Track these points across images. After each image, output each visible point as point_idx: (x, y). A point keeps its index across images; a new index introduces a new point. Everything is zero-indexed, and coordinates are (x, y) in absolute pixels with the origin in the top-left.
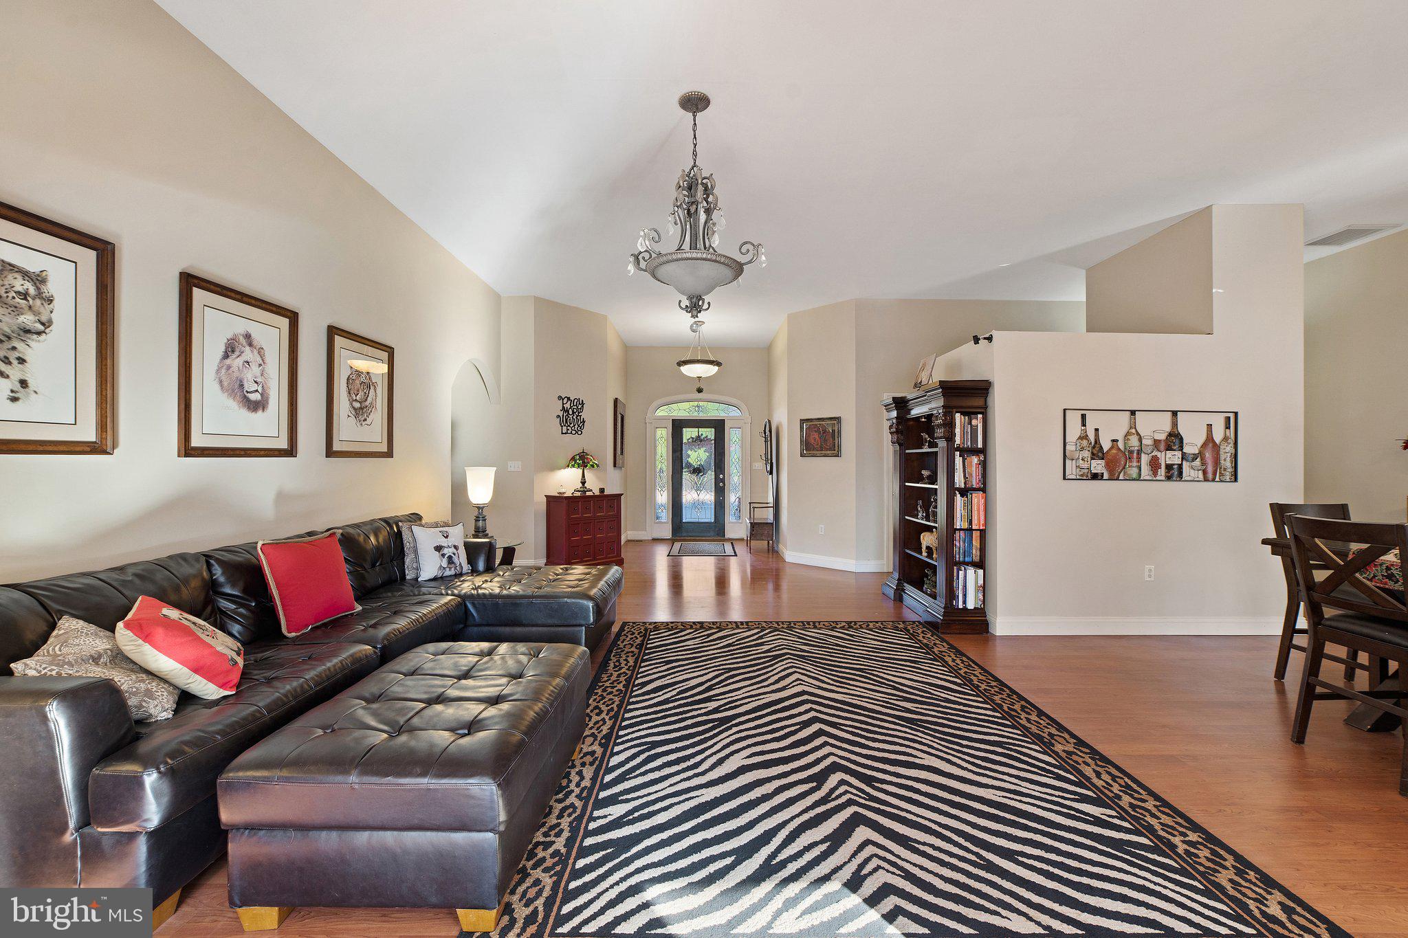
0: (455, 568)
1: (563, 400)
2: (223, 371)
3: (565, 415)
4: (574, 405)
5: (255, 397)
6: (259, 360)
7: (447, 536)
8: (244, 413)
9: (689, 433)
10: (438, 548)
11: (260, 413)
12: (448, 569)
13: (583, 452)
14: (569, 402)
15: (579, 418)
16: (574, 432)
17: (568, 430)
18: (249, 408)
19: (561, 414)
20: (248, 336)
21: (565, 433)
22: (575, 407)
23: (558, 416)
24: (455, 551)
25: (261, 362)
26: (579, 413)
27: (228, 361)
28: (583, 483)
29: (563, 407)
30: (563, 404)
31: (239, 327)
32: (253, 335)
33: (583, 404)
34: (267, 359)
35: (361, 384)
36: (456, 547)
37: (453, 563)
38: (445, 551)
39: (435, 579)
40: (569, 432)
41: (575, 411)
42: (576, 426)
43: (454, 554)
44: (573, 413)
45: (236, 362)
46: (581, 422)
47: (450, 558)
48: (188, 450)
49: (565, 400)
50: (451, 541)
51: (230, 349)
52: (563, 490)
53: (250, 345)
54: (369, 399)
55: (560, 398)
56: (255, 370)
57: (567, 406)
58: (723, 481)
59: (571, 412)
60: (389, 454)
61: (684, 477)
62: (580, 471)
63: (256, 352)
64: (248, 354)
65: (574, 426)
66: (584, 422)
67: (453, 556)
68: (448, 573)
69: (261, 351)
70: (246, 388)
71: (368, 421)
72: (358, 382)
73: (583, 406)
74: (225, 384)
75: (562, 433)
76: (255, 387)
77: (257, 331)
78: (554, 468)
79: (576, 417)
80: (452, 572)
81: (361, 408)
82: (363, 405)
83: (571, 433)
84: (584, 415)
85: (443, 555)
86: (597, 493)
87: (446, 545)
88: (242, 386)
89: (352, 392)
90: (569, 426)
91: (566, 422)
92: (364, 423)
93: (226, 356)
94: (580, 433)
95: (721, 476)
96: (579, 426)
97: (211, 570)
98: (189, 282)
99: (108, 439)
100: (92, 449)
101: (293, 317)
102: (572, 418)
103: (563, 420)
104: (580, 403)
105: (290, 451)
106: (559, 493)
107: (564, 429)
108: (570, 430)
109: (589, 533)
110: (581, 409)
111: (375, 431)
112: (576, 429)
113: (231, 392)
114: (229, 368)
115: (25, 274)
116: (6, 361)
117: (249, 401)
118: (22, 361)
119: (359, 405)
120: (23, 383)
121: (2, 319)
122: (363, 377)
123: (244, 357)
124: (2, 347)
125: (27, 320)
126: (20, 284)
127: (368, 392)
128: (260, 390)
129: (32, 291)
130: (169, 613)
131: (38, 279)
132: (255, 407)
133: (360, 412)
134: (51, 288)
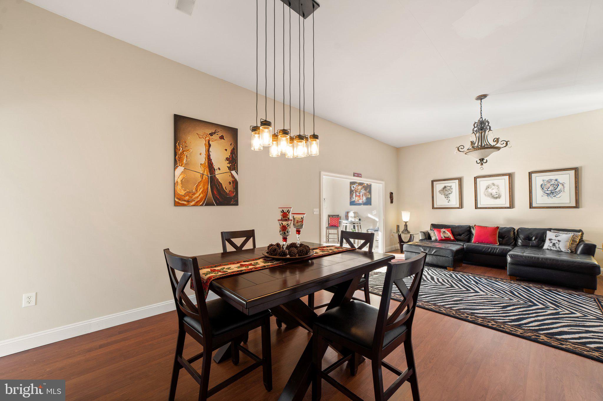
0: (556, 248)
5: (497, 196)
6: (497, 188)
7: (557, 236)
10: (550, 240)
11: (498, 199)
12: (552, 247)
18: (494, 199)
20: (494, 184)
24: (558, 242)
32: (495, 183)
34: (500, 186)
35: (551, 185)
36: (559, 241)
37: (555, 246)
38: (553, 241)
45: (490, 190)
47: (554, 244)
48: (476, 207)
50: (558, 238)
51: (488, 187)
53: (494, 185)
54: (558, 189)
56: (497, 191)
60: (577, 206)
63: (496, 186)
64: (493, 187)
67: (556, 243)
68: (552, 249)
70: (493, 194)
71: (557, 196)
72: (549, 185)
74: (486, 195)
76: (496, 194)
80: (555, 249)
82: (553, 192)
85: (551, 242)
87: (554, 239)
88: (491, 194)
89: (545, 188)
92: (554, 197)
93: (487, 189)
97: (470, 229)
98: (475, 178)
99: (461, 206)
100: (458, 208)
101: (510, 176)
105: (511, 207)
111: (565, 198)
113: (488, 196)
114: (487, 191)
115: (449, 186)
116: (447, 198)
117: (494, 197)
118: (449, 197)
119: (550, 192)
120: (449, 200)
121: (447, 193)
122: (553, 182)
123: (492, 188)
124: (447, 196)
125: (450, 192)
126: (449, 188)
127: (556, 187)
128: (498, 194)
129: (450, 188)
130: (443, 230)
131: (450, 187)
132: (496, 198)
133: (552, 194)
134: (452, 187)
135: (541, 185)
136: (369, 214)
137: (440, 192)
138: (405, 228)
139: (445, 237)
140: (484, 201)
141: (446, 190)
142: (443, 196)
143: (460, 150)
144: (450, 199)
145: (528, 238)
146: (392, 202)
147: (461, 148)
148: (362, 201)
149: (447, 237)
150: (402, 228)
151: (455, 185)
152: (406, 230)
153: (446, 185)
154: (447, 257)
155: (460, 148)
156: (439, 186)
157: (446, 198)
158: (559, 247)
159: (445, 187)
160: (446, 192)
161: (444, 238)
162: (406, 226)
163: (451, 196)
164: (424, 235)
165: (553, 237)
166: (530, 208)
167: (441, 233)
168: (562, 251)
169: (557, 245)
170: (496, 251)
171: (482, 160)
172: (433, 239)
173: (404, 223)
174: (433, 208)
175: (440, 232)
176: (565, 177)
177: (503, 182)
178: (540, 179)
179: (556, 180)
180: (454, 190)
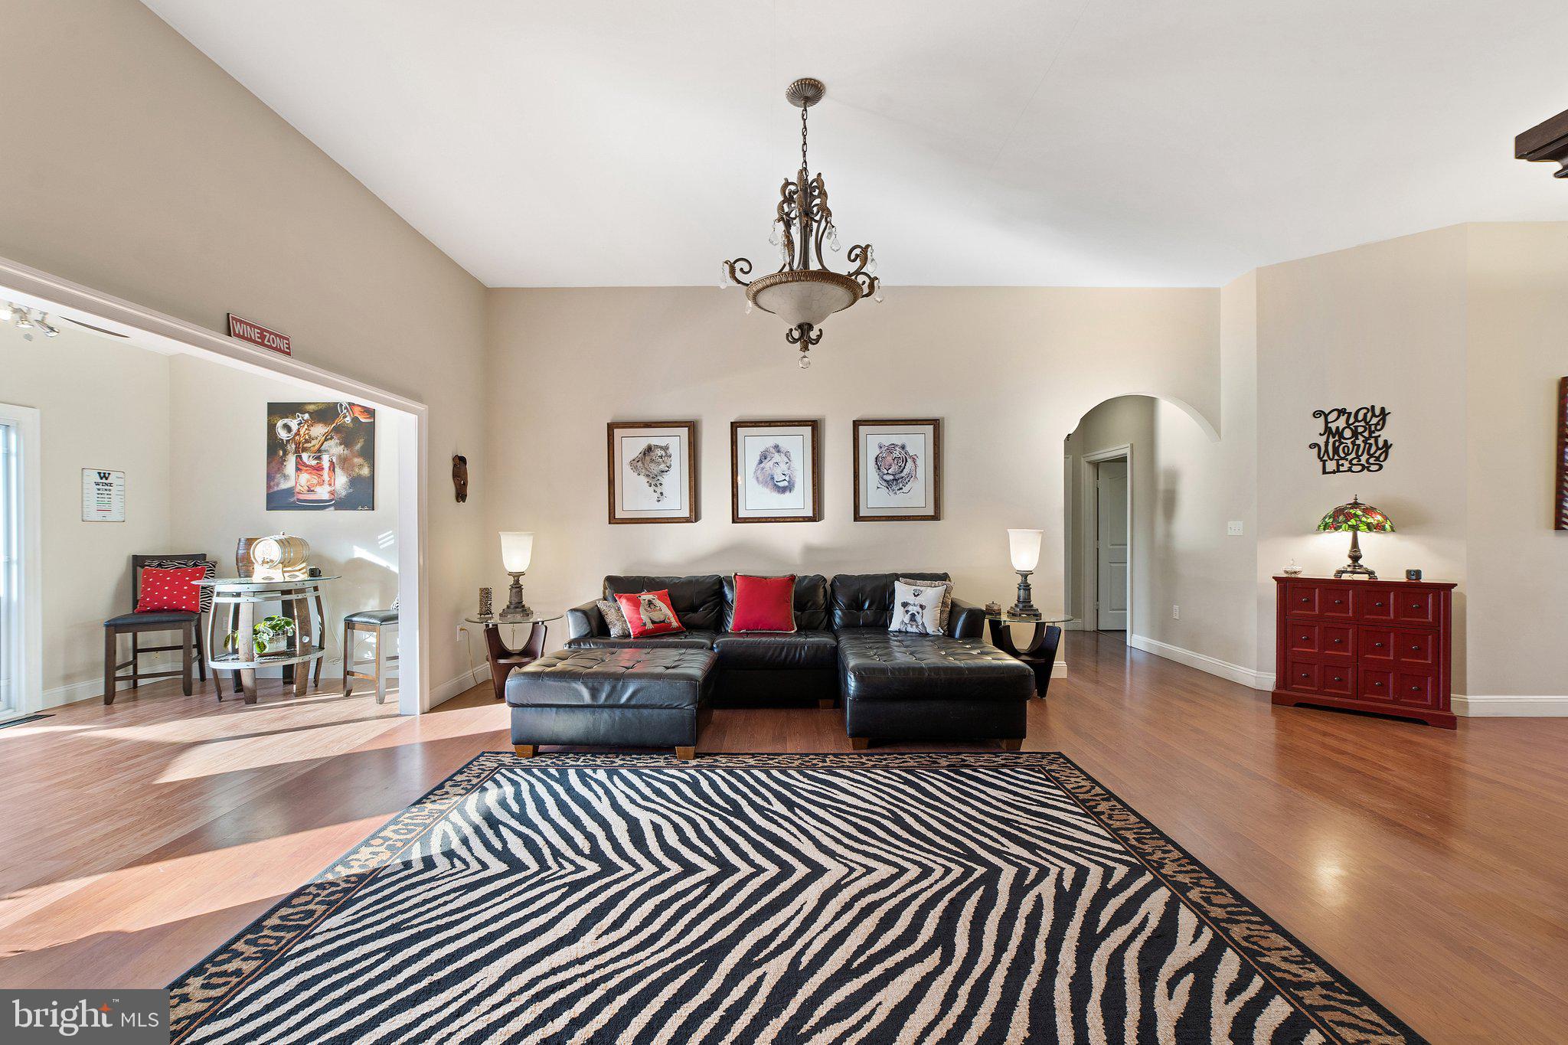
0: (917, 626)
1: (1326, 416)
2: (759, 471)
3: (1331, 440)
4: (1357, 421)
5: (785, 484)
6: (786, 460)
7: (918, 595)
8: (776, 495)
10: (905, 605)
11: (787, 494)
12: (909, 625)
13: (1353, 503)
14: (1343, 418)
15: (1372, 441)
16: (1357, 468)
17: (1338, 466)
18: (779, 492)
19: (1322, 440)
20: (777, 448)
21: (1334, 472)
22: (1363, 423)
23: (1315, 445)
24: (920, 610)
25: (788, 461)
26: (1371, 432)
27: (762, 465)
28: (1355, 557)
29: (1327, 428)
30: (1327, 422)
31: (769, 442)
32: (781, 446)
33: (1384, 414)
34: (792, 458)
35: (894, 460)
36: (922, 607)
37: (915, 621)
38: (910, 608)
40: (1341, 469)
41: (1360, 430)
42: (1364, 457)
43: (918, 613)
44: (1355, 434)
45: (768, 464)
47: (913, 615)
48: (736, 519)
49: (1331, 417)
50: (920, 600)
51: (764, 457)
52: (1297, 568)
53: (779, 452)
54: (906, 471)
55: (1318, 414)
56: (783, 467)
57: (1341, 423)
59: (1348, 433)
60: (936, 517)
62: (1349, 535)
63: (783, 455)
64: (777, 457)
65: (1358, 457)
66: (1387, 446)
67: (916, 614)
68: (909, 629)
69: (787, 454)
70: (776, 479)
71: (905, 489)
73: (1382, 419)
74: (761, 479)
75: (1325, 473)
76: (783, 477)
79: (1364, 442)
80: (914, 629)
81: (895, 480)
82: (897, 477)
83: (1350, 470)
84: (1384, 435)
85: (907, 612)
86: (1403, 578)
87: (912, 603)
88: (773, 478)
89: (882, 467)
90: (1342, 459)
91: (1336, 451)
92: (899, 492)
93: (761, 462)
94: (1376, 467)
96: (1371, 456)
97: (722, 587)
98: (735, 426)
99: (695, 515)
100: (687, 520)
101: (815, 426)
102: (1353, 443)
103: (1326, 451)
104: (1374, 415)
105: (817, 516)
106: (1286, 572)
107: (1331, 466)
108: (1347, 465)
109: (1342, 645)
110: (1378, 424)
111: (916, 496)
112: (1363, 462)
113: (765, 483)
114: (763, 469)
115: (662, 448)
116: (656, 485)
117: (778, 487)
118: (661, 484)
119: (892, 477)
120: (662, 494)
121: (655, 469)
122: (896, 454)
123: (774, 460)
124: (654, 480)
125: (663, 467)
126: (660, 452)
127: (903, 465)
128: (787, 479)
129: (664, 455)
130: (646, 597)
131: (666, 448)
132: (783, 490)
133: (895, 482)
134: (671, 451)
135: (876, 458)
136: (356, 548)
137: (634, 464)
138: (515, 600)
139: (653, 622)
140: (757, 499)
141: (652, 461)
142: (643, 480)
143: (739, 275)
144: (665, 489)
145: (855, 605)
146: (461, 496)
147: (741, 270)
148: (332, 493)
149: (661, 622)
150: (500, 601)
151: (676, 442)
152: (518, 606)
153: (654, 441)
154: (675, 708)
155: (738, 266)
156: (631, 445)
157: (653, 487)
158: (923, 624)
159: (649, 449)
160: (653, 466)
161: (650, 626)
162: (517, 588)
163: (666, 479)
164: (585, 620)
165: (911, 599)
166: (856, 519)
167: (642, 610)
168: (928, 634)
169: (918, 618)
170: (800, 654)
171: (805, 328)
172: (615, 631)
173: (511, 580)
174: (613, 519)
175: (636, 604)
176: (918, 442)
177: (797, 442)
178: (873, 441)
179: (903, 447)
180: (675, 461)
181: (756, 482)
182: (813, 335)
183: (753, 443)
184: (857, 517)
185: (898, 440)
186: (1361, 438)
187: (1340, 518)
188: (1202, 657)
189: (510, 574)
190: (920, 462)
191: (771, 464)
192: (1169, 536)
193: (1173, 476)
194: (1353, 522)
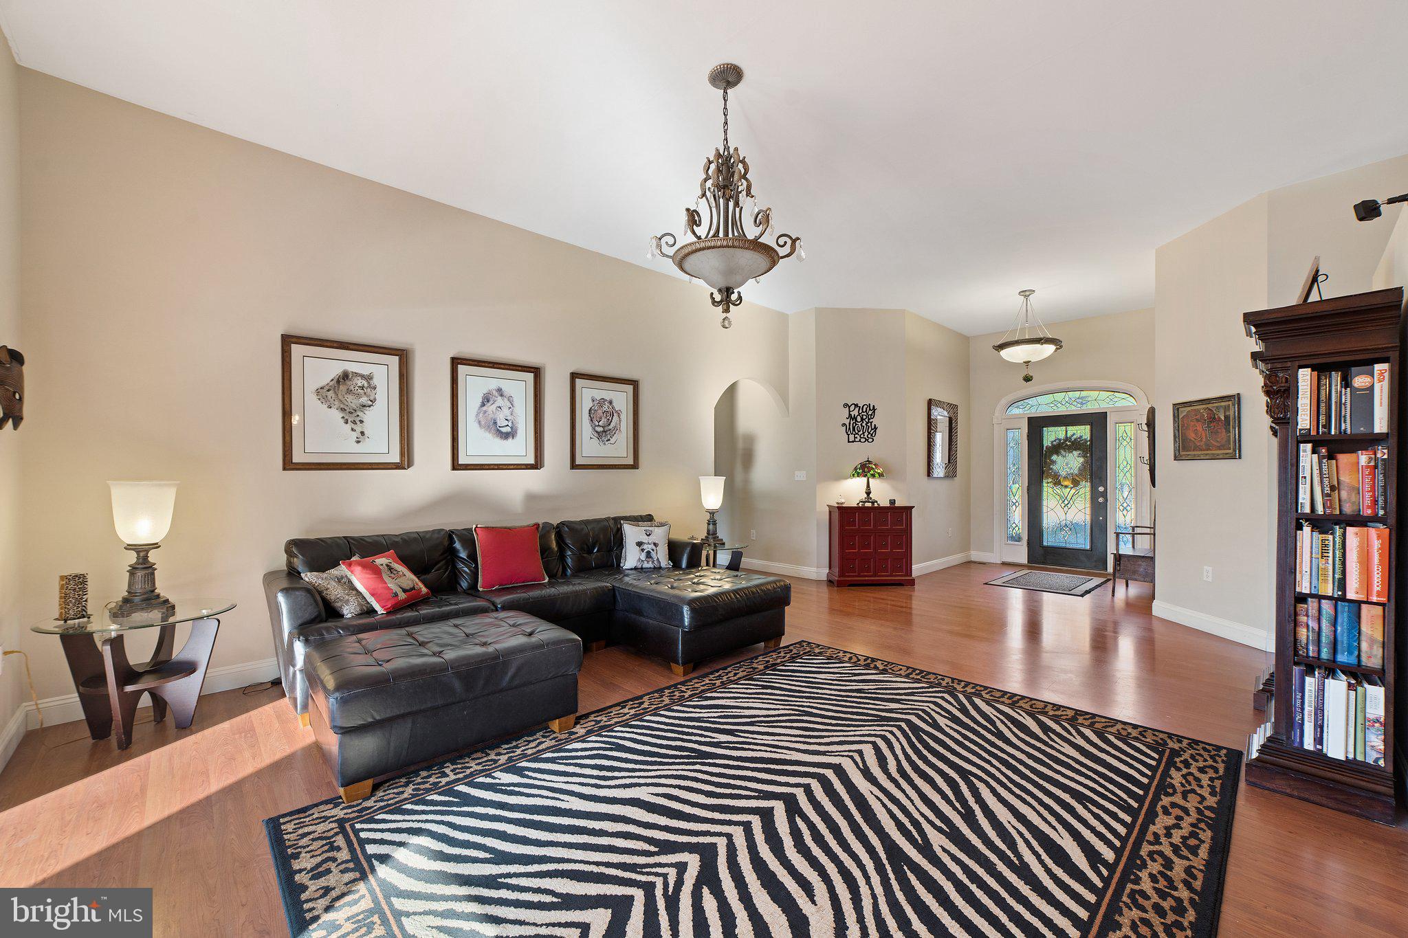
0: (653, 562)
1: (849, 407)
2: (481, 415)
3: (852, 422)
4: (863, 412)
5: (508, 429)
6: (509, 404)
7: (650, 534)
8: (498, 441)
9: (1052, 435)
10: (639, 544)
11: (510, 440)
12: (646, 562)
13: (868, 461)
14: (857, 409)
15: (869, 424)
16: (863, 440)
17: (855, 438)
18: (501, 437)
19: (847, 422)
20: (499, 390)
21: (853, 442)
22: (865, 414)
23: (844, 425)
24: (654, 547)
25: (510, 405)
26: (869, 419)
27: (484, 408)
28: (868, 493)
29: (850, 415)
30: (850, 411)
31: (492, 384)
32: (503, 389)
33: (874, 409)
34: (515, 403)
35: (603, 413)
36: (655, 545)
37: (651, 557)
38: (645, 547)
39: (636, 569)
40: (856, 440)
41: (864, 417)
42: (866, 434)
43: (653, 550)
44: (862, 420)
45: (490, 408)
46: (872, 429)
47: (648, 553)
48: (456, 466)
49: (852, 408)
50: (652, 539)
51: (486, 400)
52: (843, 501)
53: (502, 395)
54: (613, 424)
55: (846, 405)
56: (506, 412)
57: (855, 413)
58: (1104, 494)
59: (859, 419)
60: (635, 466)
61: (1045, 489)
62: (865, 479)
63: (506, 400)
64: (500, 401)
65: (863, 433)
66: (876, 428)
68: (646, 565)
69: (510, 399)
70: (499, 424)
71: (612, 441)
72: (600, 412)
73: (874, 412)
74: (483, 423)
75: (849, 442)
76: (507, 423)
77: (507, 386)
78: (840, 477)
79: (866, 424)
80: (650, 565)
81: (604, 431)
82: (606, 429)
83: (860, 441)
84: (875, 421)
85: (643, 550)
86: (888, 505)
87: (646, 542)
88: (495, 423)
89: (594, 419)
90: (857, 434)
91: (854, 430)
92: (607, 443)
93: (483, 405)
94: (870, 440)
95: (1101, 489)
96: (869, 433)
97: (452, 541)
98: (455, 363)
99: (406, 461)
100: (397, 467)
101: (537, 372)
102: (861, 425)
103: (850, 429)
104: (870, 409)
105: (537, 465)
106: (838, 503)
107: (852, 438)
108: (859, 438)
109: (868, 547)
110: (871, 415)
111: (619, 448)
112: (866, 436)
113: (488, 428)
114: (485, 412)
115: (362, 376)
116: (354, 422)
117: (501, 432)
118: (361, 422)
119: (601, 429)
120: (362, 433)
121: (352, 401)
122: (606, 408)
123: (497, 404)
124: (352, 416)
125: (364, 400)
126: (360, 382)
127: (611, 418)
128: (510, 424)
129: (366, 385)
130: (381, 561)
131: (369, 378)
132: (506, 436)
133: (604, 434)
134: (375, 381)
135: (590, 411)
137: (322, 393)
138: (141, 588)
139: (405, 591)
140: (478, 444)
141: (349, 391)
142: (336, 415)
145: (586, 548)
149: (409, 590)
150: (106, 593)
151: (383, 372)
152: (147, 599)
153: (352, 368)
156: (316, 368)
157: (350, 425)
158: (658, 559)
159: (345, 376)
160: (350, 398)
161: (402, 596)
162: (143, 565)
163: (369, 416)
165: (644, 539)
166: (572, 467)
167: (385, 577)
168: (660, 568)
169: (653, 554)
171: (728, 291)
172: (349, 611)
173: (130, 559)
174: (288, 464)
175: (376, 571)
176: (621, 398)
177: (519, 387)
178: (588, 394)
179: (611, 402)
180: (380, 394)
181: (477, 425)
182: (734, 297)
183: (475, 384)
184: (574, 466)
185: (607, 395)
186: (865, 423)
187: (865, 469)
188: (776, 564)
189: (130, 547)
190: (623, 416)
191: (494, 407)
192: (747, 481)
193: (750, 440)
194: (872, 472)
